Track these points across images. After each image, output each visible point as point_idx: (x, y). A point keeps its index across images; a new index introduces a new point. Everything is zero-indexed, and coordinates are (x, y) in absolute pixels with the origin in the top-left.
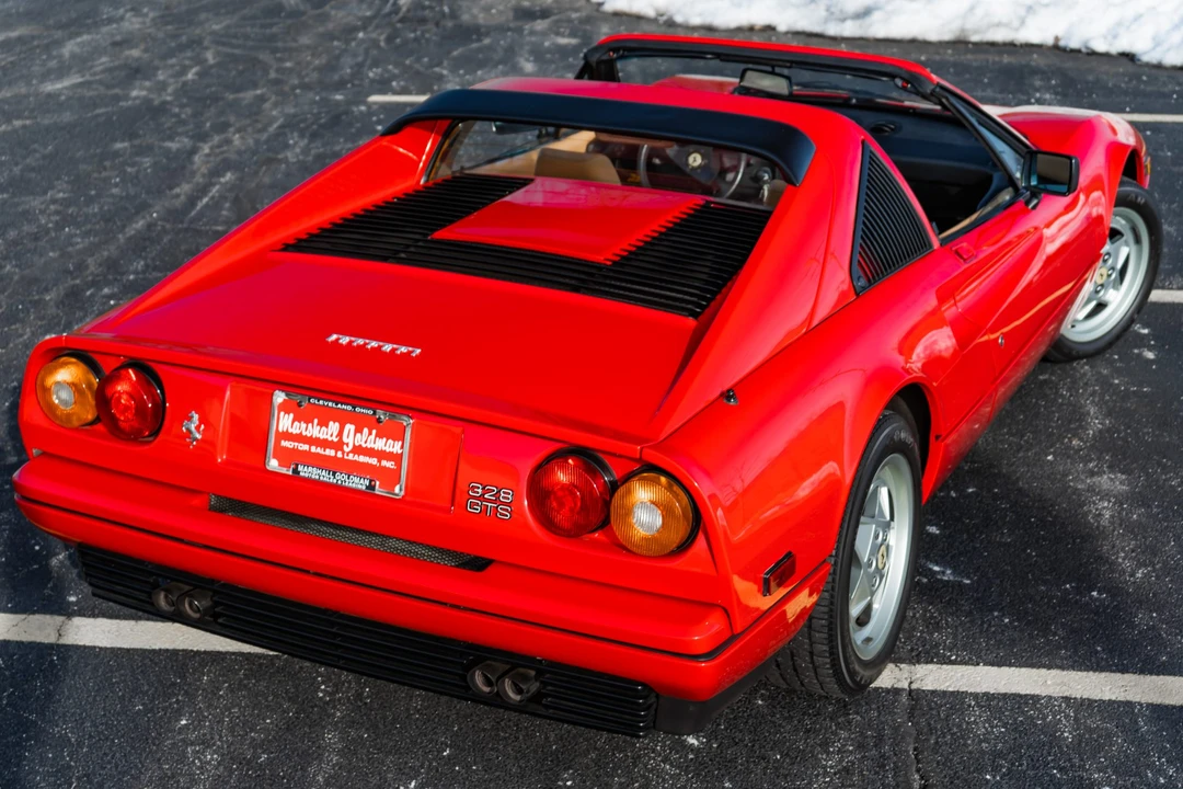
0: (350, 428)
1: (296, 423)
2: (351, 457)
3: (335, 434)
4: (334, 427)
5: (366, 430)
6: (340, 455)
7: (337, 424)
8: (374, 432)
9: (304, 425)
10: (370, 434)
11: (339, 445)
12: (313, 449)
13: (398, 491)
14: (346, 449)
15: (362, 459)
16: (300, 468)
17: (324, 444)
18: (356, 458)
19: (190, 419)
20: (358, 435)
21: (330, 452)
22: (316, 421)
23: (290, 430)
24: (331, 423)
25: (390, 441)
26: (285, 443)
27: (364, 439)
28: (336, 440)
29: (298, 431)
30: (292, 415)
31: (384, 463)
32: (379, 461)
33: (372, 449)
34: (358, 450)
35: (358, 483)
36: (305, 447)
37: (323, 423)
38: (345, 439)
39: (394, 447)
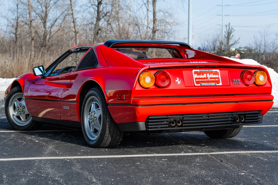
0: (208, 74)
1: (198, 76)
2: (210, 80)
3: (206, 76)
4: (205, 75)
5: (211, 74)
6: (207, 80)
7: (206, 74)
8: (213, 74)
9: (199, 76)
10: (212, 75)
11: (207, 78)
12: (202, 80)
13: (221, 84)
14: (209, 79)
15: (212, 80)
16: (202, 84)
17: (204, 78)
18: (211, 80)
19: (177, 79)
20: (210, 75)
21: (206, 80)
22: (201, 74)
23: (197, 77)
24: (204, 74)
25: (216, 75)
26: (197, 80)
27: (211, 76)
28: (206, 77)
29: (199, 77)
30: (196, 74)
31: (216, 80)
32: (215, 79)
33: (213, 77)
34: (211, 78)
35: (213, 84)
36: (201, 80)
37: (203, 75)
38: (208, 77)
39: (217, 76)
